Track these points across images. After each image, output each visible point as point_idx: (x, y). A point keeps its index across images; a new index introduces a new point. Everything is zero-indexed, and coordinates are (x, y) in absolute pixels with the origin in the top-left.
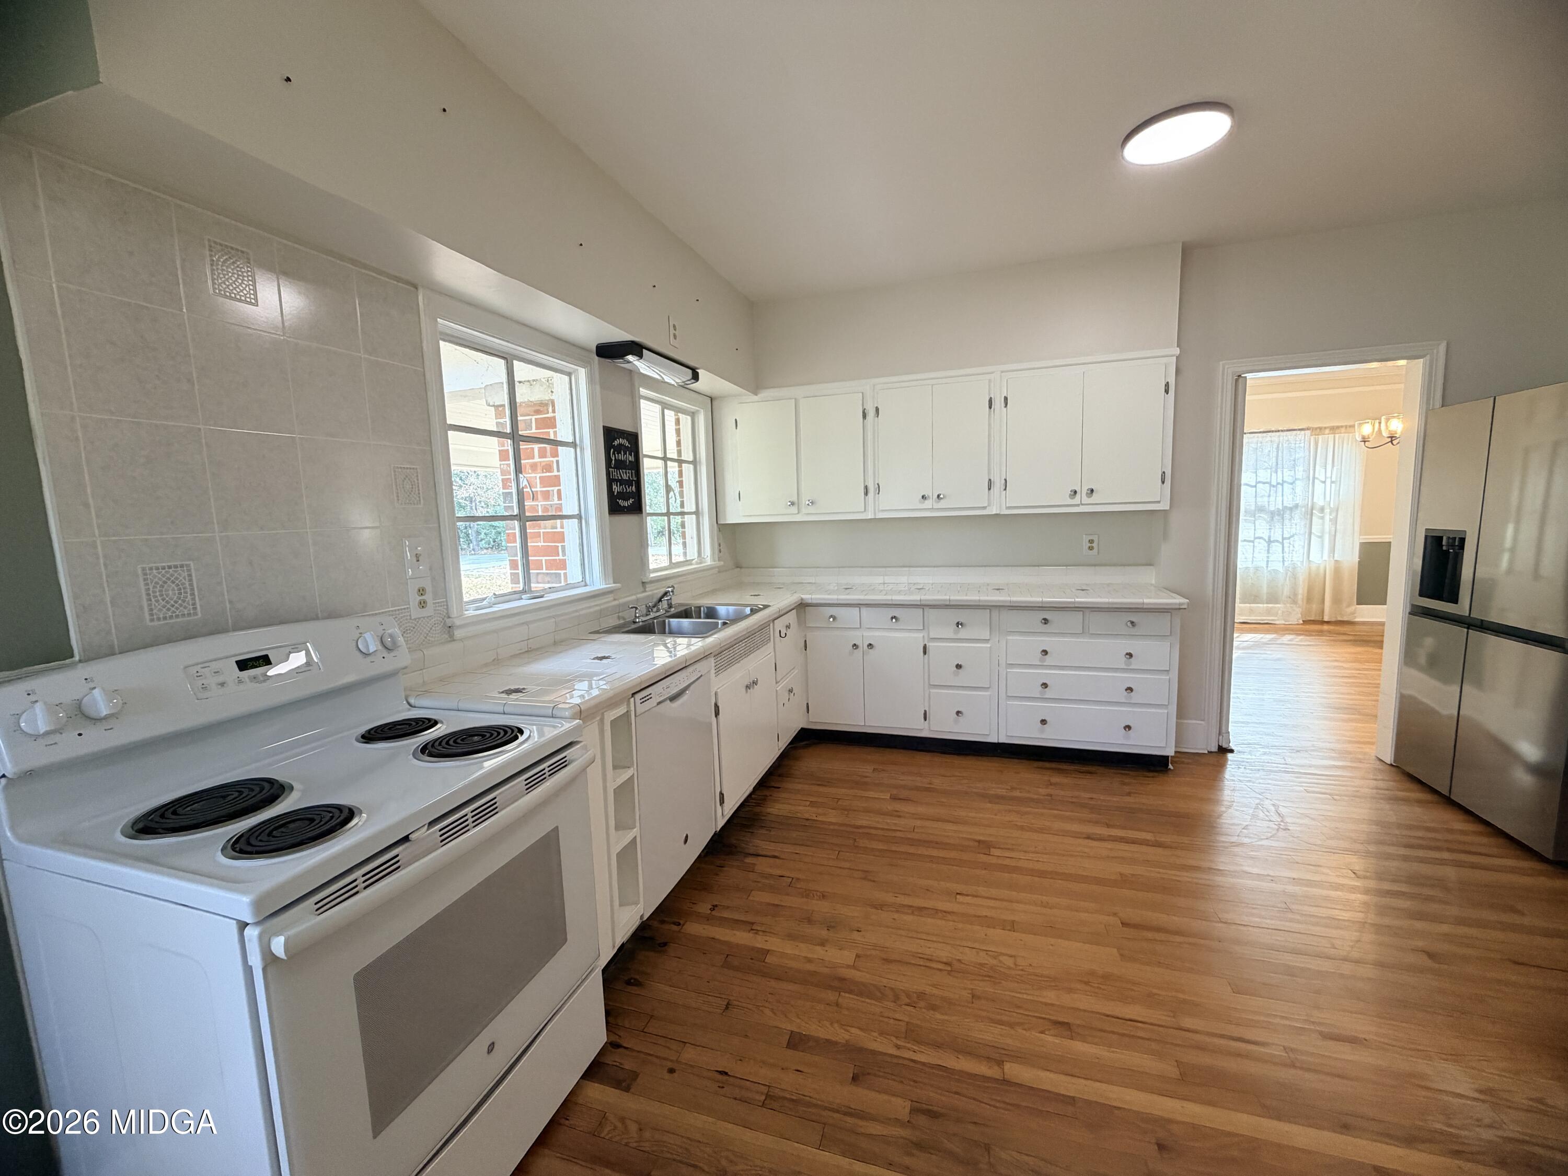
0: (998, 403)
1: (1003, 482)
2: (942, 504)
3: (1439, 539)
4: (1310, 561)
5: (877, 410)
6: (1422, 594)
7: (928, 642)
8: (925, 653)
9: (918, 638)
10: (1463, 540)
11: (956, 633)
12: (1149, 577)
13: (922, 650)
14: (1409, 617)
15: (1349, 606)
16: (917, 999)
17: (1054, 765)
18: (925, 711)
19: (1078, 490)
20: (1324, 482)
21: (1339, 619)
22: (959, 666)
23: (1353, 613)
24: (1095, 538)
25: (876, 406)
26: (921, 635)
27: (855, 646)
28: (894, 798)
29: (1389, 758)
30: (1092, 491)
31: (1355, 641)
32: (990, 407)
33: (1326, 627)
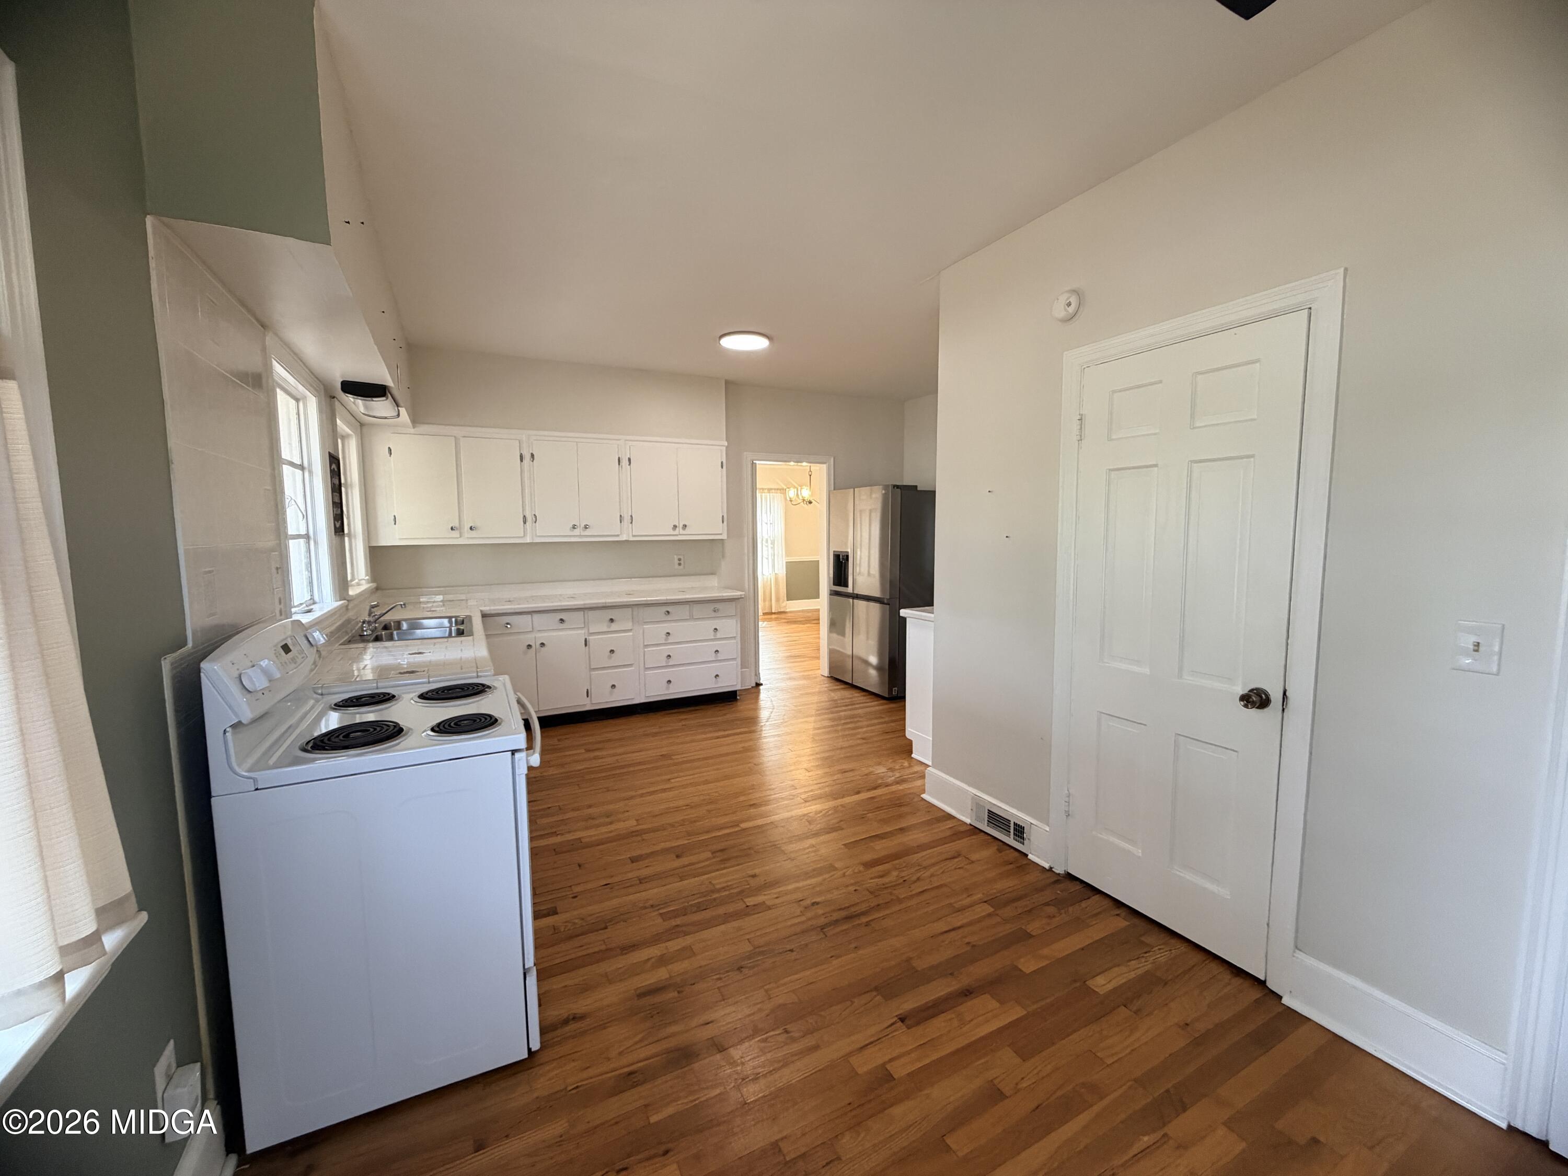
0: (625, 462)
1: (630, 517)
2: (587, 532)
3: (839, 555)
4: (763, 575)
5: (532, 455)
6: (835, 584)
7: (588, 636)
8: (586, 645)
9: (581, 634)
10: (847, 556)
11: (609, 627)
12: (713, 582)
13: (584, 642)
14: (830, 598)
15: (783, 602)
16: (682, 823)
17: (676, 711)
18: (588, 690)
19: (677, 525)
20: (767, 523)
21: (780, 610)
22: (612, 651)
23: (785, 607)
24: (682, 557)
25: (531, 452)
26: (583, 632)
27: (529, 646)
28: (588, 751)
29: (826, 673)
30: (686, 526)
31: (788, 622)
32: (619, 464)
33: (773, 616)
